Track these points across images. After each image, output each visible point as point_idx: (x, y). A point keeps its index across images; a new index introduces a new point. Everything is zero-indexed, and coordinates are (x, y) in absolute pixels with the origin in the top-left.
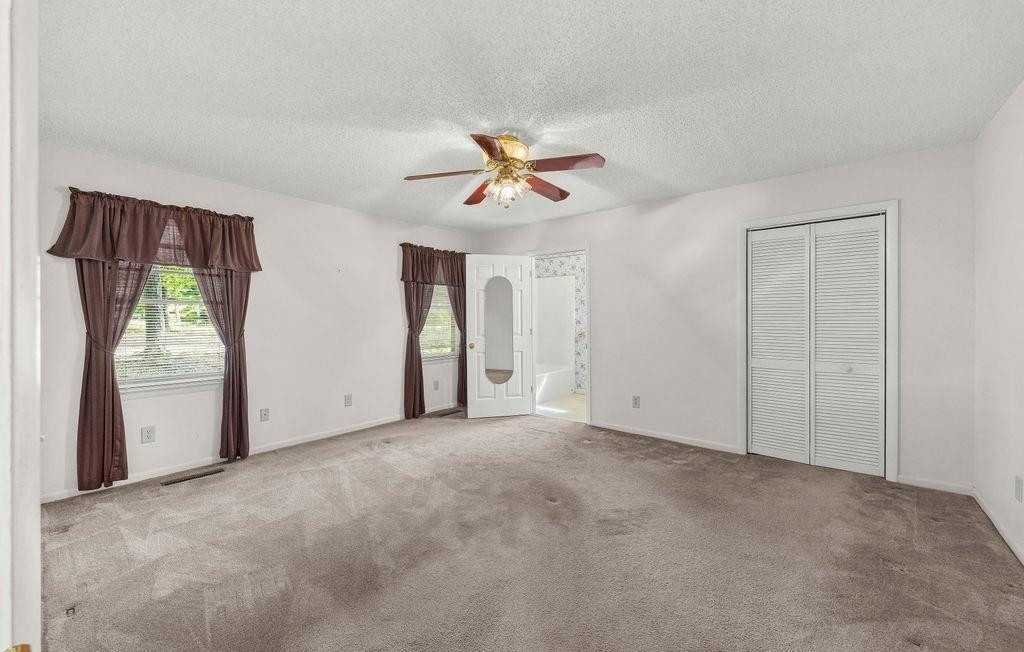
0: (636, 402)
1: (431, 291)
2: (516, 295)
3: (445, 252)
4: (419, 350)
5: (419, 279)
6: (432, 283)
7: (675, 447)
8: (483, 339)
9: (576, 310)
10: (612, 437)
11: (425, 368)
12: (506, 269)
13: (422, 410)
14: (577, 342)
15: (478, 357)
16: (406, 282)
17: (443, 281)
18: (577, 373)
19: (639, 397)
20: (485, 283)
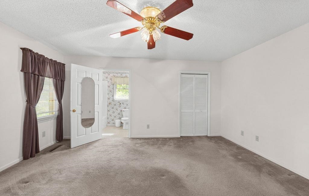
0: (148, 127)
1: (43, 81)
2: (96, 87)
3: (51, 60)
4: (35, 115)
5: (37, 73)
6: (43, 76)
7: (164, 139)
8: (80, 107)
9: (108, 94)
10: (146, 141)
11: (40, 125)
12: (92, 74)
13: (37, 151)
14: (108, 106)
15: (78, 116)
16: (25, 73)
17: (51, 76)
18: (108, 118)
19: (149, 125)
20: (82, 79)
